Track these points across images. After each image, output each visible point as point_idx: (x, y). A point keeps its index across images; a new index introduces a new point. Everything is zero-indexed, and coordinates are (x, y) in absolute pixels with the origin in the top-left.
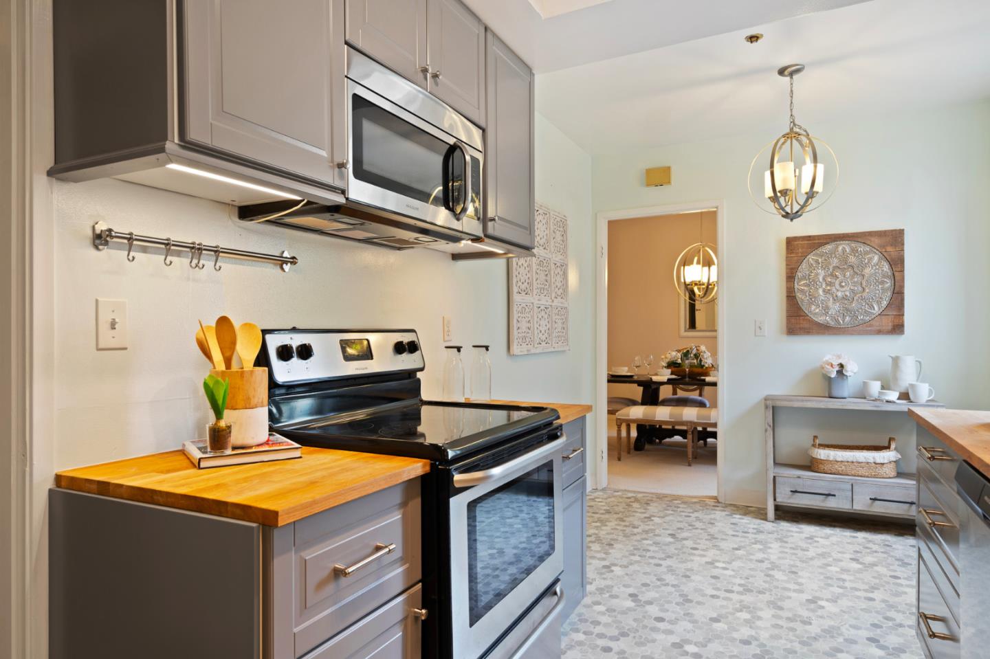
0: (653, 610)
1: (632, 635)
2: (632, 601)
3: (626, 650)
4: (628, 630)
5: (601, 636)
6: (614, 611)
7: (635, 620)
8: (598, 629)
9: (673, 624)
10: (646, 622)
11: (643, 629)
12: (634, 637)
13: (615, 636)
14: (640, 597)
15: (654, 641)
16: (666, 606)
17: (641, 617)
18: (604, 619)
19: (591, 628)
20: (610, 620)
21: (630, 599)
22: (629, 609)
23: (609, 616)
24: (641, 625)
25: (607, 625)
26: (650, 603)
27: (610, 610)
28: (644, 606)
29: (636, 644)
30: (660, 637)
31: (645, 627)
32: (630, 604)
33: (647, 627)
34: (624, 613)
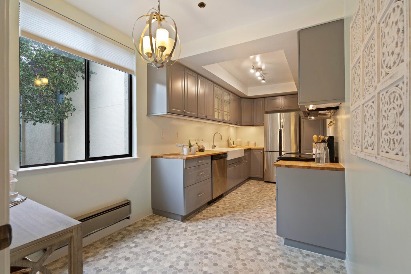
0: (251, 245)
1: (259, 236)
2: (259, 251)
3: (261, 231)
4: (260, 238)
5: (270, 236)
6: (266, 246)
7: (258, 241)
8: (271, 238)
9: (245, 239)
10: (254, 240)
11: (256, 238)
12: (259, 235)
13: (265, 236)
14: (256, 252)
15: (252, 233)
16: (245, 247)
17: (256, 242)
18: (270, 243)
19: (274, 239)
20: (268, 242)
21: (260, 252)
22: (260, 246)
23: (268, 244)
24: (256, 239)
25: (269, 240)
26: (252, 249)
27: (268, 246)
28: (254, 247)
29: (258, 233)
30: (250, 235)
31: (255, 238)
32: (260, 249)
33: (254, 238)
34: (263, 245)
